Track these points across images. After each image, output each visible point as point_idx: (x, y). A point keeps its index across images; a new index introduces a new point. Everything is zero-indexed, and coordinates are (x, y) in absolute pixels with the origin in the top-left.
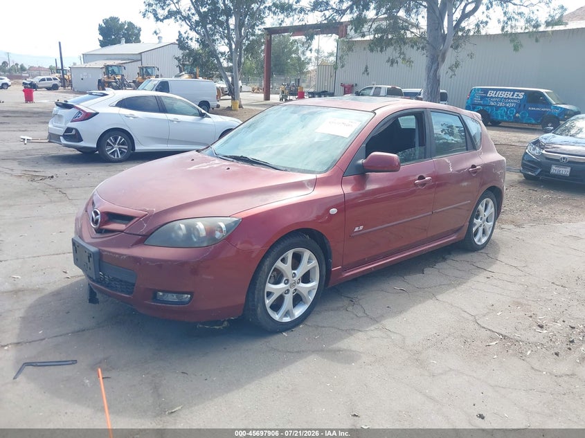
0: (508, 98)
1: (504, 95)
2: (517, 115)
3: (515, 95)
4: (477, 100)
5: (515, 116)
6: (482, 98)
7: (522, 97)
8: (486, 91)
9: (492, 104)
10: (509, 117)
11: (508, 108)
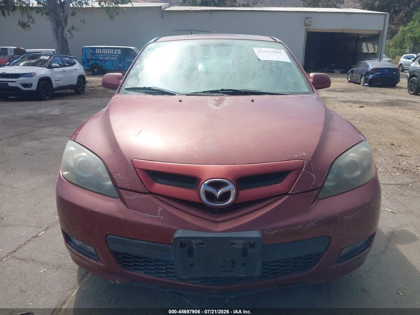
0: (111, 54)
1: (108, 52)
2: (120, 65)
3: (115, 51)
4: (90, 57)
5: (118, 66)
6: (93, 54)
7: (120, 53)
8: (94, 49)
9: (101, 58)
10: (115, 67)
11: (113, 61)
